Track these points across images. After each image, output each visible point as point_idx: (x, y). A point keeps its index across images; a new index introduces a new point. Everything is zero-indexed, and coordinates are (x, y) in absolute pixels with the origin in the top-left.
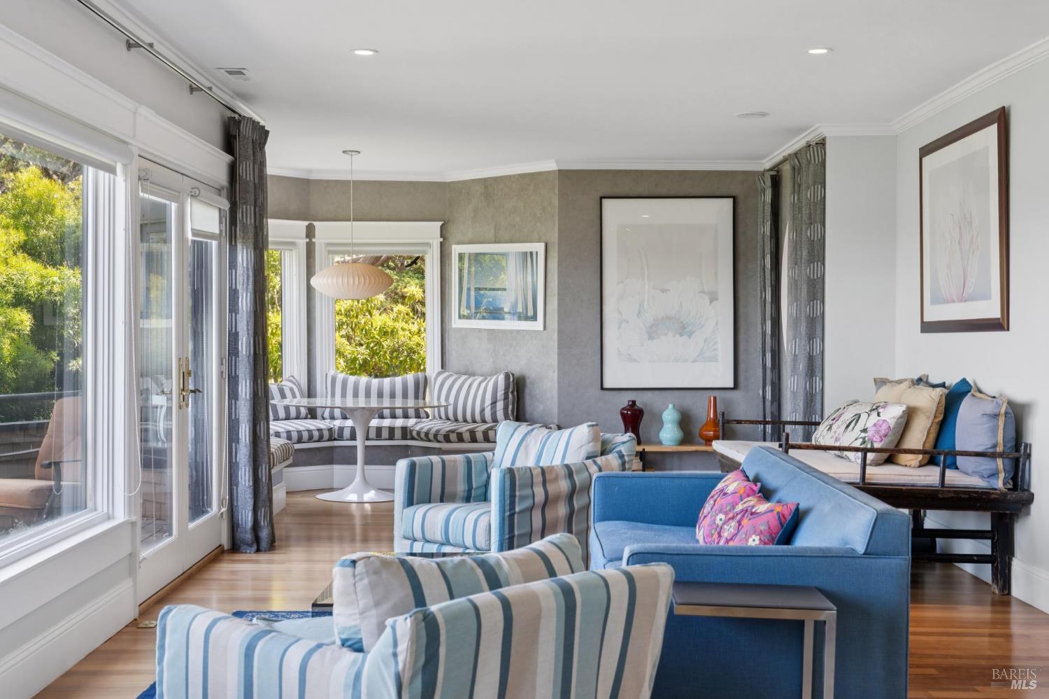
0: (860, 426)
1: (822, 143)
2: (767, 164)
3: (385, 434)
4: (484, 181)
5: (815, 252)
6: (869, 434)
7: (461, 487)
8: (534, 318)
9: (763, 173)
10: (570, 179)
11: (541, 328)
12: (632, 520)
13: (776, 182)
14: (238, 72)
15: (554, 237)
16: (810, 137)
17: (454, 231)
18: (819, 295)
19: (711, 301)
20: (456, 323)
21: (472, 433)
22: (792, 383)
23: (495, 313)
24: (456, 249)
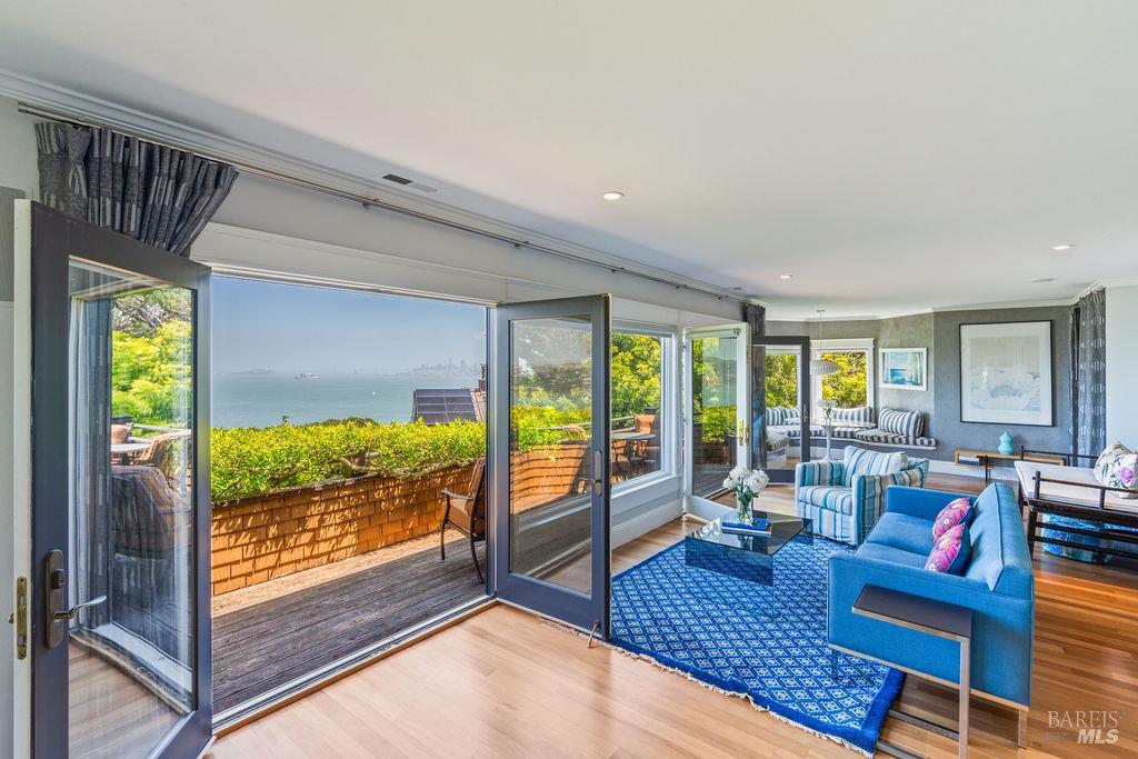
0: (1109, 473)
1: (1103, 292)
2: (1075, 301)
3: (842, 435)
4: (895, 319)
5: (1099, 355)
6: (1118, 478)
7: (828, 477)
8: (921, 384)
9: (1069, 307)
10: (939, 316)
11: (925, 389)
12: (910, 515)
13: (1077, 311)
14: (739, 289)
15: (932, 345)
16: (1094, 289)
17: (881, 342)
18: (1102, 380)
19: (1035, 378)
20: (882, 385)
21: (886, 438)
22: (1085, 431)
23: (902, 382)
24: (881, 351)
